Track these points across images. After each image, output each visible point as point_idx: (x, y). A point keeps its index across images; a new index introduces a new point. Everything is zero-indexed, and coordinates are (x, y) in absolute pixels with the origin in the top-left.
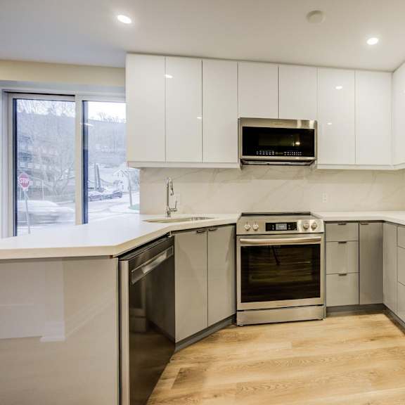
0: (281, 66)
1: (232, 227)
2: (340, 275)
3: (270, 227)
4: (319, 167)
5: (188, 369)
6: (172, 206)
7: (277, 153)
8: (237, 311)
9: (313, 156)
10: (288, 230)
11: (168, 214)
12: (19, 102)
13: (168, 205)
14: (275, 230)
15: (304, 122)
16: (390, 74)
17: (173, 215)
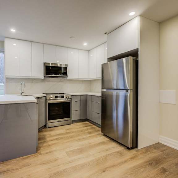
0: (57, 47)
1: (45, 97)
2: (76, 111)
3: (56, 97)
4: (68, 79)
8: (46, 123)
9: (67, 75)
10: (61, 98)
13: (21, 91)
14: (58, 98)
15: (61, 65)
16: (88, 52)
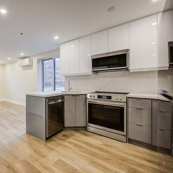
1: (85, 96)
3: (99, 97)
4: (131, 71)
5: (67, 135)
6: (70, 88)
7: (106, 67)
10: (107, 99)
11: (69, 90)
12: (44, 62)
13: (69, 87)
14: (101, 98)
17: (71, 91)
